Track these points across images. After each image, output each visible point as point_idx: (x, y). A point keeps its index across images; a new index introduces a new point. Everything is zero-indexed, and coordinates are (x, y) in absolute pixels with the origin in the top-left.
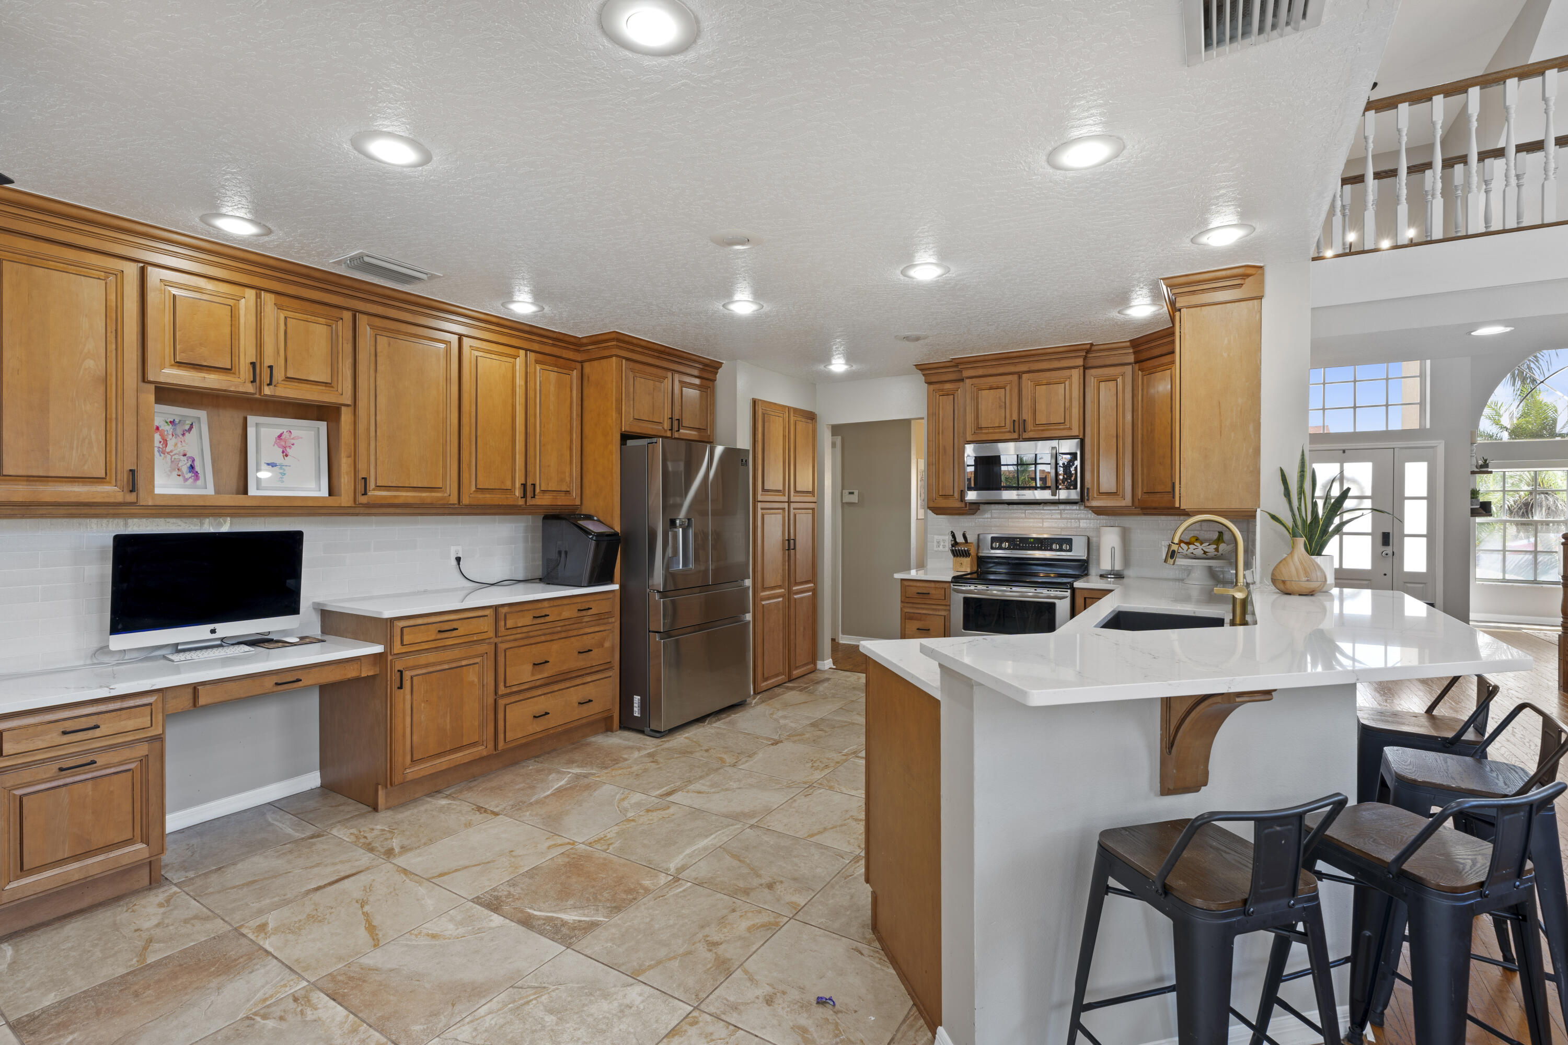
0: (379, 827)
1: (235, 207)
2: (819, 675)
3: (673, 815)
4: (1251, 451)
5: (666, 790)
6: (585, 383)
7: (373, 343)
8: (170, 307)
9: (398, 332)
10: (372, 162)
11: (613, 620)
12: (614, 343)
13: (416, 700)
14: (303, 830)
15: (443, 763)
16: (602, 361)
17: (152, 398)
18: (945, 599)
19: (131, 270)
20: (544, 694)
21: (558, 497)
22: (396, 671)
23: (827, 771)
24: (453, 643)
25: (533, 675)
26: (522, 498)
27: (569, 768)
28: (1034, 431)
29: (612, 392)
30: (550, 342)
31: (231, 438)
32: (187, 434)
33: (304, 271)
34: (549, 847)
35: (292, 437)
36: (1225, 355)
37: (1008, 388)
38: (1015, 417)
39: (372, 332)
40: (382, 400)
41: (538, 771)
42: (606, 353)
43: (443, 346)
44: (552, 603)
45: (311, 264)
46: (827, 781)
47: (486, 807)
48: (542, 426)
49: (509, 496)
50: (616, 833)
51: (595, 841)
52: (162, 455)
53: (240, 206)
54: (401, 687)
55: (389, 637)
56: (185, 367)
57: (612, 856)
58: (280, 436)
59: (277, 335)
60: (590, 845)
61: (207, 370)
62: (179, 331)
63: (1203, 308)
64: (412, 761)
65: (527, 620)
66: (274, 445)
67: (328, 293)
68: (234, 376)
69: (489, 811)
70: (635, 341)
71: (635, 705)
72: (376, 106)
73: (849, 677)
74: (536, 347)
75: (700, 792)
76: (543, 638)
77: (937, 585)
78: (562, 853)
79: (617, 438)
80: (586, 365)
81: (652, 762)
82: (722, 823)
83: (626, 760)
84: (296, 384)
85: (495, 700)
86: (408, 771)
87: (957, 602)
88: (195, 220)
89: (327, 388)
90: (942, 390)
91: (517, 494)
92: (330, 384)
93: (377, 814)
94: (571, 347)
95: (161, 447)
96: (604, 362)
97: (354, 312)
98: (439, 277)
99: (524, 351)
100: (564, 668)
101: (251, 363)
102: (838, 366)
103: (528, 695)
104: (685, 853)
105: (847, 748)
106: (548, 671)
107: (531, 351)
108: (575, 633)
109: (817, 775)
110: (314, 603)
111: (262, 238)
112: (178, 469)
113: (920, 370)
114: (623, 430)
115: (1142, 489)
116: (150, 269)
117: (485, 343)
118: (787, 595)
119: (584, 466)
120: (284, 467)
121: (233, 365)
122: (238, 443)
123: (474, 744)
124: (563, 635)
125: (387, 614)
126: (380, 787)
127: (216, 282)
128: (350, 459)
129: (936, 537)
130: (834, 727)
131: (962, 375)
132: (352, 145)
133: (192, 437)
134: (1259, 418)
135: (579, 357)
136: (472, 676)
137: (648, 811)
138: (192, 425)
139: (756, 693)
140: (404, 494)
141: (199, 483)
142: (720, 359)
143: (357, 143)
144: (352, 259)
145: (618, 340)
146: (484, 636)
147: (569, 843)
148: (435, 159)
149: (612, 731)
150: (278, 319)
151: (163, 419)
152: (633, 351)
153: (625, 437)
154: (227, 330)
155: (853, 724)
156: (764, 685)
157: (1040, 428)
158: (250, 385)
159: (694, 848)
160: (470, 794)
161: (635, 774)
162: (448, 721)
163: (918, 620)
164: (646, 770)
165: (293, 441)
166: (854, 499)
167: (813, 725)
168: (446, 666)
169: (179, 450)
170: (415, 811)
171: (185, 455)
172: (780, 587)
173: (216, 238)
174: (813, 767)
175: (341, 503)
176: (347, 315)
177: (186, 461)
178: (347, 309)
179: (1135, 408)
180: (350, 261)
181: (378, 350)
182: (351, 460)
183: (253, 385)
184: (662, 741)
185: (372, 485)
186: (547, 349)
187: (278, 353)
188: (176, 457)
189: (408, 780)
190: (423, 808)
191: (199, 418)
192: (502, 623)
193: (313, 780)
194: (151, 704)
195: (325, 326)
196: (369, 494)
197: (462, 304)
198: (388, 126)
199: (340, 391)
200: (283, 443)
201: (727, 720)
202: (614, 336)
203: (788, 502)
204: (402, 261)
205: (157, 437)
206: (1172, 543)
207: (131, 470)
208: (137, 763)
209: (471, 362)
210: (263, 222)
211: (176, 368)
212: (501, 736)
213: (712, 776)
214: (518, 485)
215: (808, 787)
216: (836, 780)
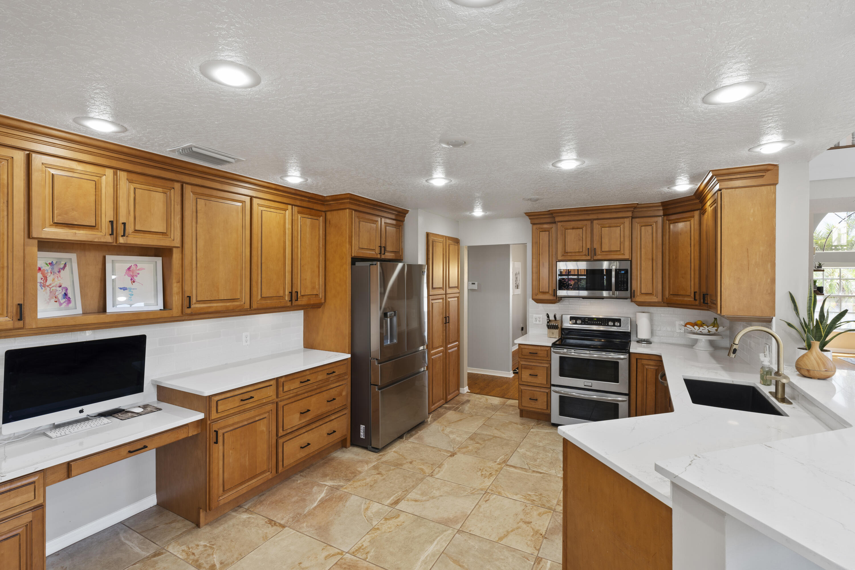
0: (202, 543)
1: (101, 113)
2: (462, 397)
3: (404, 522)
4: (769, 280)
5: (393, 499)
6: (328, 225)
7: (194, 204)
8: (49, 183)
9: (211, 196)
10: (214, 83)
11: (347, 377)
12: (348, 200)
13: (226, 449)
14: (148, 549)
15: (243, 489)
16: (339, 211)
17: (36, 249)
18: (547, 357)
19: (19, 157)
20: (307, 432)
21: (311, 299)
22: (213, 431)
23: (492, 479)
24: (250, 407)
25: (300, 420)
26: (289, 301)
27: (324, 481)
28: (601, 255)
29: (346, 232)
30: (307, 199)
31: (94, 270)
32: (62, 271)
33: (148, 156)
34: (326, 558)
35: (137, 269)
36: (752, 219)
37: (584, 229)
38: (589, 246)
39: (194, 196)
40: (201, 243)
41: (305, 485)
42: (342, 206)
43: (240, 204)
44: (311, 371)
45: (153, 151)
46: (495, 487)
47: (275, 519)
48: (302, 254)
49: (281, 301)
50: (369, 541)
51: (356, 550)
52: (43, 288)
53: (105, 112)
54: (216, 442)
55: (208, 408)
56: (60, 226)
57: (371, 565)
58: (129, 269)
59: (128, 201)
60: (353, 554)
61: (77, 228)
62: (57, 200)
63: (737, 189)
64: (224, 491)
65: (296, 384)
66: (125, 275)
67: (165, 171)
68: (98, 231)
69: (277, 524)
70: (360, 199)
71: (361, 431)
72: (226, 40)
73: (480, 399)
74: (298, 203)
75: (416, 501)
76: (306, 395)
77: (542, 348)
78: (336, 563)
79: (349, 260)
80: (328, 214)
81: (378, 474)
82: (438, 529)
83: (360, 472)
84: (142, 234)
85: (277, 440)
86: (221, 498)
87: (555, 359)
88: (70, 121)
89: (163, 236)
90: (542, 228)
91: (287, 299)
92: (165, 233)
93: (199, 529)
94: (319, 202)
95: (43, 282)
96: (341, 212)
97: (182, 184)
98: (244, 161)
99: (291, 206)
100: (319, 412)
101: (110, 221)
102: (478, 212)
103: (297, 433)
104: (421, 560)
105: (499, 458)
106: (309, 417)
107: (295, 206)
108: (325, 389)
109: (488, 483)
110: (152, 381)
111: (120, 134)
112: (55, 297)
113: (528, 216)
114: (353, 255)
115: (669, 292)
116: (34, 155)
117: (267, 202)
118: (445, 351)
119: (327, 278)
120: (132, 290)
121: (97, 223)
122: (99, 274)
123: (263, 472)
124: (318, 391)
125: (207, 393)
126: (201, 510)
127: (84, 165)
128: (179, 283)
129: (534, 315)
130: (484, 441)
131: (555, 219)
132: (200, 70)
133: (66, 273)
134: (775, 260)
135: (324, 208)
136: (262, 427)
137: (386, 519)
138: (65, 265)
139: (429, 413)
140: (215, 305)
141: (71, 305)
142: (408, 208)
143: (204, 70)
144: (183, 149)
145: (351, 199)
146: (270, 399)
147: (338, 554)
148: (262, 82)
149: (346, 447)
150: (129, 190)
151: (44, 262)
152: (359, 205)
153: (354, 260)
154: (93, 198)
155: (496, 437)
156: (433, 407)
157: (604, 253)
158: (109, 237)
159: (426, 554)
160: (262, 508)
161: (369, 485)
162: (247, 459)
163: (530, 369)
164: (376, 482)
165: (138, 272)
166: (475, 287)
167: (471, 438)
168: (246, 423)
169: (56, 283)
170: (226, 526)
171: (60, 286)
172: (441, 346)
173: (85, 133)
174: (482, 475)
175: (173, 315)
176: (177, 186)
177: (61, 291)
178: (178, 181)
179: (664, 243)
180: (182, 150)
181: (198, 209)
182: (179, 285)
183: (111, 237)
184: (380, 455)
185: (194, 300)
186: (305, 204)
187: (129, 213)
188: (54, 288)
189: (220, 505)
190: (231, 523)
191: (71, 259)
192: (281, 389)
193: (151, 501)
194: (34, 482)
195: (163, 194)
196: (192, 306)
197: (254, 177)
198: (232, 57)
199: (172, 238)
200: (131, 273)
201: (417, 436)
202: (349, 196)
203: (445, 294)
204: (220, 150)
205: (39, 275)
206: (733, 343)
207: (19, 304)
208: (24, 527)
209: (258, 214)
210: (121, 124)
211: (54, 227)
212: (280, 463)
213: (420, 485)
214: (287, 293)
215: (485, 493)
216: (501, 486)
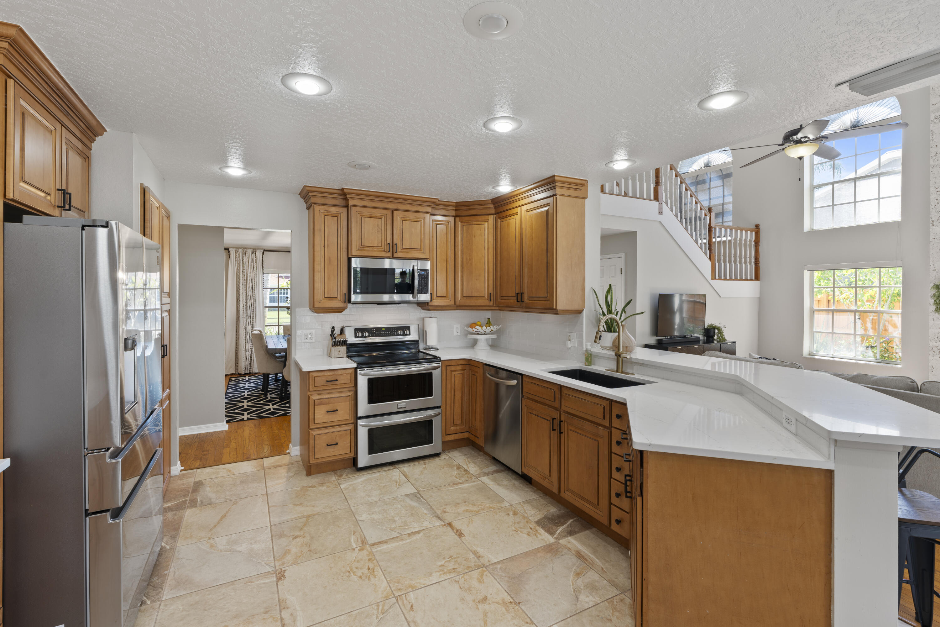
2: (181, 482)
4: (582, 278)
18: (352, 382)
28: (403, 253)
36: (573, 225)
37: (384, 219)
38: (389, 241)
73: (217, 473)
77: (344, 372)
79: (2, 209)
87: (363, 383)
90: (328, 211)
114: (10, 196)
115: (463, 294)
145: (13, 43)
157: (406, 251)
179: (457, 244)
215: (397, 600)
216: (401, 577)
